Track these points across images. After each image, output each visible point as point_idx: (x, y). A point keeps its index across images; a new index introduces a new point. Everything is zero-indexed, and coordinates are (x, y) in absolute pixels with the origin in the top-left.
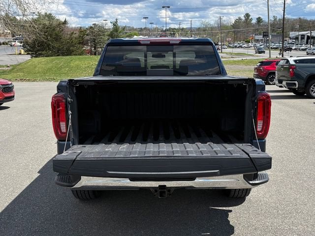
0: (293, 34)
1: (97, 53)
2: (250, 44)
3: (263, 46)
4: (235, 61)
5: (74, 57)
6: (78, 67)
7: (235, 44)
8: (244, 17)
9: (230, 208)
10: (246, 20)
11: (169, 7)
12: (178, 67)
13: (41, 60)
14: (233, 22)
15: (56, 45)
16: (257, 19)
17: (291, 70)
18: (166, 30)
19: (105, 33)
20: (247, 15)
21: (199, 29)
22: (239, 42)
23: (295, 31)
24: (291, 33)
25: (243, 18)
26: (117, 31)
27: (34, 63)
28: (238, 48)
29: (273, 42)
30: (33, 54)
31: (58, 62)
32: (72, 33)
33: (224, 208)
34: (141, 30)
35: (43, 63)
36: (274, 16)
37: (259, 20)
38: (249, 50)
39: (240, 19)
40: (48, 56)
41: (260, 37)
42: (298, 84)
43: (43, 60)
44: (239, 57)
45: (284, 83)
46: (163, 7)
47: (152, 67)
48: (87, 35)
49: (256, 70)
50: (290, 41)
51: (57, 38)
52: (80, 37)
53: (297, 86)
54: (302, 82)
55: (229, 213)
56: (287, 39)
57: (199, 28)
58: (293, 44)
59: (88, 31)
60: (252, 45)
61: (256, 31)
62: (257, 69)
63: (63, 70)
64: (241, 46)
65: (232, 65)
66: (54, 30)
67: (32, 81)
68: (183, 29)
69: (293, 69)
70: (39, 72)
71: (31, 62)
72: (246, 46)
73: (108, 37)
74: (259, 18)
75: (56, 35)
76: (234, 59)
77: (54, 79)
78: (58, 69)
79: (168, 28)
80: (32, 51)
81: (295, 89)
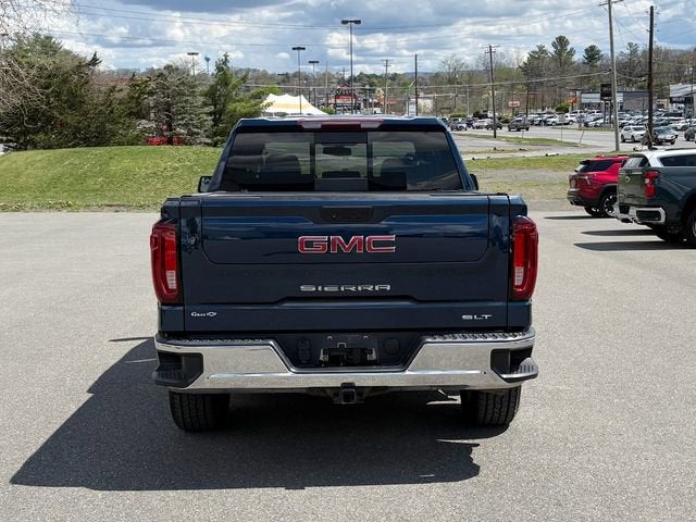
0: (678, 90)
1: (175, 139)
2: (569, 117)
3: (602, 121)
4: (528, 160)
5: (115, 149)
6: (128, 176)
7: (531, 117)
8: (554, 45)
9: (477, 441)
10: (559, 53)
11: (358, 22)
12: (377, 174)
13: (31, 156)
14: (525, 60)
15: (71, 119)
16: (586, 50)
17: (647, 181)
18: (353, 79)
19: (196, 90)
20: (561, 42)
21: (436, 77)
22: (540, 111)
23: (685, 82)
24: (672, 87)
25: (551, 50)
26: (226, 84)
27: (14, 165)
28: (539, 125)
29: (627, 111)
30: (11, 141)
31: (77, 162)
32: (113, 89)
33: (465, 441)
34: (286, 78)
35: (38, 164)
36: (630, 45)
37: (592, 54)
38: (564, 132)
39: (542, 50)
40: (50, 148)
41: (595, 98)
42: (666, 214)
43: (38, 158)
44: (538, 150)
45: (633, 211)
46: (344, 22)
47: (325, 175)
48: (151, 93)
49: (574, 182)
50: (673, 108)
51: (74, 102)
52: (133, 97)
53: (663, 220)
54: (675, 209)
55: (474, 448)
56: (665, 101)
57: (437, 75)
58: (680, 115)
59: (153, 85)
60: (573, 119)
61: (584, 83)
62: (577, 180)
63: (90, 182)
64: (545, 122)
65: (520, 169)
66: (65, 81)
67: (13, 211)
68: (394, 77)
69: (652, 178)
70: (29, 189)
71: (7, 163)
72: (556, 120)
73: (202, 99)
74: (592, 48)
75: (72, 94)
76: (528, 155)
77: (69, 206)
78: (76, 180)
79: (356, 74)
80: (7, 135)
81: (659, 226)
